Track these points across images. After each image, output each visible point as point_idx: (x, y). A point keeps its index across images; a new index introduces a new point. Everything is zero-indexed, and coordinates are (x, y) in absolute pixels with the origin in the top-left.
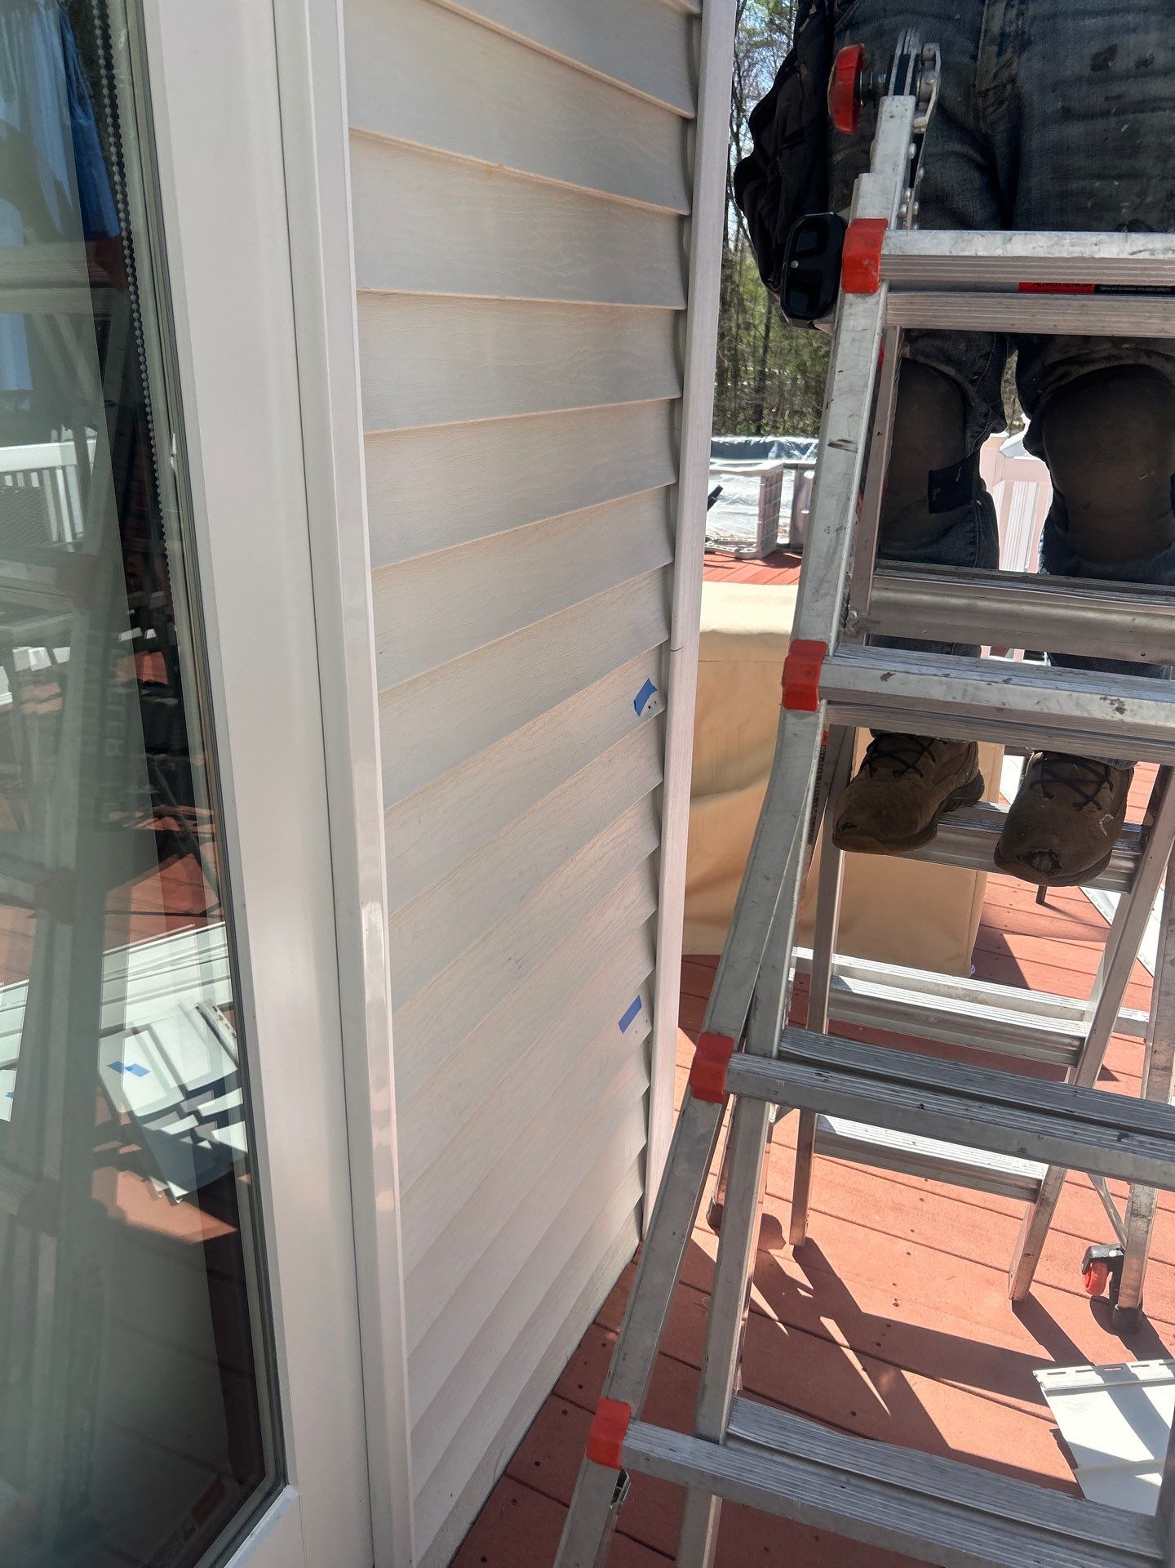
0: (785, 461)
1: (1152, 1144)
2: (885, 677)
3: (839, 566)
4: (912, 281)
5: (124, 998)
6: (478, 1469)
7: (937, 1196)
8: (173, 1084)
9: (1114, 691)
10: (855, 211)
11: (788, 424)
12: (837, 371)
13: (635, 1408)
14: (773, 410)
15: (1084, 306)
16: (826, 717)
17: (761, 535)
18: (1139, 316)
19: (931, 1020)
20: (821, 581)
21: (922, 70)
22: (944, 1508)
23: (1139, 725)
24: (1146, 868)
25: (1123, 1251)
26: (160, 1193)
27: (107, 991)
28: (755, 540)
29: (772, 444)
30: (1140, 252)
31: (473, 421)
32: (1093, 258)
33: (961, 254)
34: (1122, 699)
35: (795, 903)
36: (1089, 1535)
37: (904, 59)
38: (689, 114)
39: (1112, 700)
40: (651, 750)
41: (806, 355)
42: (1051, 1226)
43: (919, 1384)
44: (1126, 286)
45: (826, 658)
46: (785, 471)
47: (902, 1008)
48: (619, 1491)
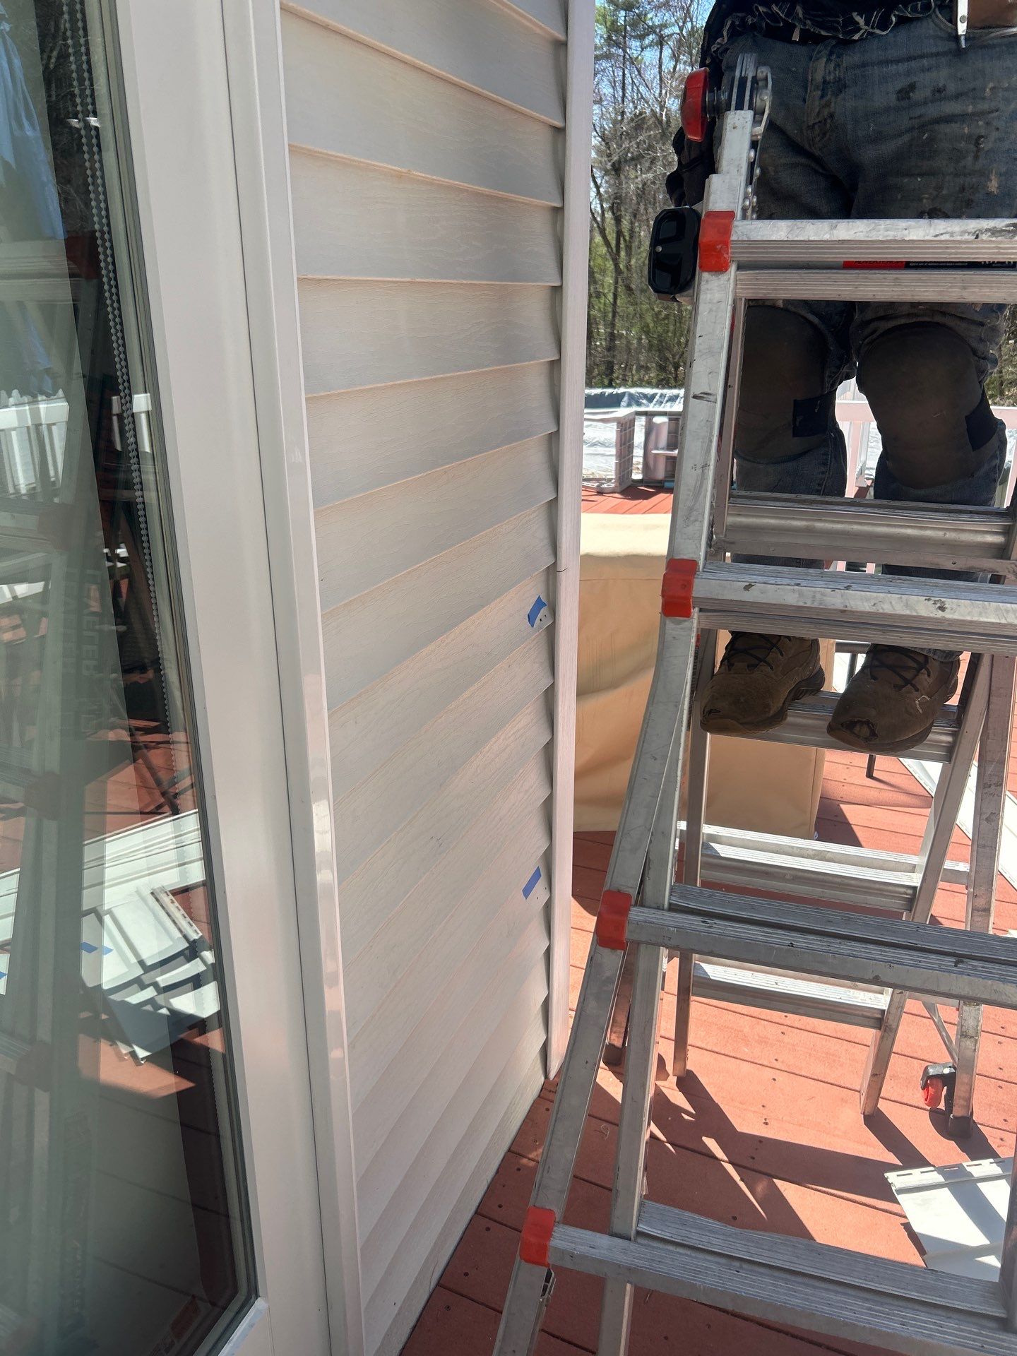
0: (635, 409)
1: (983, 967)
2: (747, 588)
3: (705, 497)
4: (756, 261)
5: (102, 883)
6: (416, 1282)
7: (796, 1030)
8: (134, 960)
9: (936, 592)
10: (707, 205)
11: (636, 378)
12: (697, 336)
13: (558, 1213)
14: (622, 366)
15: (897, 279)
16: (699, 622)
17: (618, 471)
18: (942, 286)
19: (788, 877)
20: (691, 509)
21: (757, 89)
22: (823, 1285)
23: (957, 620)
24: (963, 741)
25: (955, 1068)
26: (126, 1055)
27: (88, 876)
28: (614, 477)
29: (623, 394)
30: (942, 234)
31: (392, 383)
32: (904, 240)
33: (796, 239)
34: (943, 600)
35: (679, 778)
36: (946, 1301)
37: (743, 81)
38: (559, 124)
39: (935, 601)
40: (544, 656)
41: (649, 319)
42: (894, 1051)
43: (789, 1191)
44: (931, 262)
45: (698, 573)
46: (637, 417)
47: (763, 868)
48: (547, 1286)
